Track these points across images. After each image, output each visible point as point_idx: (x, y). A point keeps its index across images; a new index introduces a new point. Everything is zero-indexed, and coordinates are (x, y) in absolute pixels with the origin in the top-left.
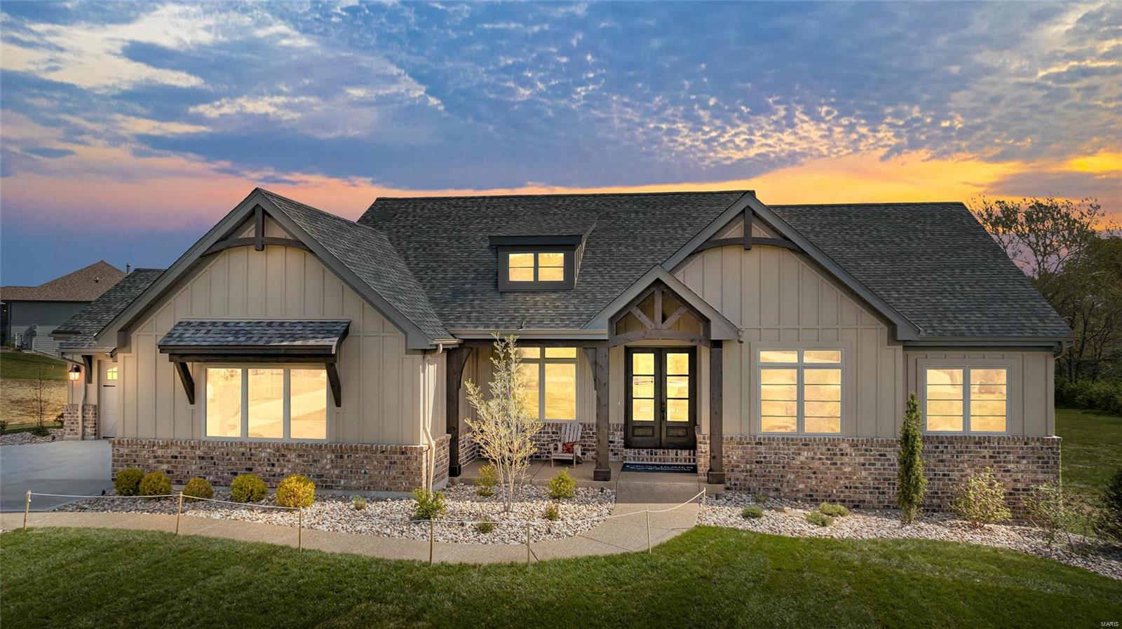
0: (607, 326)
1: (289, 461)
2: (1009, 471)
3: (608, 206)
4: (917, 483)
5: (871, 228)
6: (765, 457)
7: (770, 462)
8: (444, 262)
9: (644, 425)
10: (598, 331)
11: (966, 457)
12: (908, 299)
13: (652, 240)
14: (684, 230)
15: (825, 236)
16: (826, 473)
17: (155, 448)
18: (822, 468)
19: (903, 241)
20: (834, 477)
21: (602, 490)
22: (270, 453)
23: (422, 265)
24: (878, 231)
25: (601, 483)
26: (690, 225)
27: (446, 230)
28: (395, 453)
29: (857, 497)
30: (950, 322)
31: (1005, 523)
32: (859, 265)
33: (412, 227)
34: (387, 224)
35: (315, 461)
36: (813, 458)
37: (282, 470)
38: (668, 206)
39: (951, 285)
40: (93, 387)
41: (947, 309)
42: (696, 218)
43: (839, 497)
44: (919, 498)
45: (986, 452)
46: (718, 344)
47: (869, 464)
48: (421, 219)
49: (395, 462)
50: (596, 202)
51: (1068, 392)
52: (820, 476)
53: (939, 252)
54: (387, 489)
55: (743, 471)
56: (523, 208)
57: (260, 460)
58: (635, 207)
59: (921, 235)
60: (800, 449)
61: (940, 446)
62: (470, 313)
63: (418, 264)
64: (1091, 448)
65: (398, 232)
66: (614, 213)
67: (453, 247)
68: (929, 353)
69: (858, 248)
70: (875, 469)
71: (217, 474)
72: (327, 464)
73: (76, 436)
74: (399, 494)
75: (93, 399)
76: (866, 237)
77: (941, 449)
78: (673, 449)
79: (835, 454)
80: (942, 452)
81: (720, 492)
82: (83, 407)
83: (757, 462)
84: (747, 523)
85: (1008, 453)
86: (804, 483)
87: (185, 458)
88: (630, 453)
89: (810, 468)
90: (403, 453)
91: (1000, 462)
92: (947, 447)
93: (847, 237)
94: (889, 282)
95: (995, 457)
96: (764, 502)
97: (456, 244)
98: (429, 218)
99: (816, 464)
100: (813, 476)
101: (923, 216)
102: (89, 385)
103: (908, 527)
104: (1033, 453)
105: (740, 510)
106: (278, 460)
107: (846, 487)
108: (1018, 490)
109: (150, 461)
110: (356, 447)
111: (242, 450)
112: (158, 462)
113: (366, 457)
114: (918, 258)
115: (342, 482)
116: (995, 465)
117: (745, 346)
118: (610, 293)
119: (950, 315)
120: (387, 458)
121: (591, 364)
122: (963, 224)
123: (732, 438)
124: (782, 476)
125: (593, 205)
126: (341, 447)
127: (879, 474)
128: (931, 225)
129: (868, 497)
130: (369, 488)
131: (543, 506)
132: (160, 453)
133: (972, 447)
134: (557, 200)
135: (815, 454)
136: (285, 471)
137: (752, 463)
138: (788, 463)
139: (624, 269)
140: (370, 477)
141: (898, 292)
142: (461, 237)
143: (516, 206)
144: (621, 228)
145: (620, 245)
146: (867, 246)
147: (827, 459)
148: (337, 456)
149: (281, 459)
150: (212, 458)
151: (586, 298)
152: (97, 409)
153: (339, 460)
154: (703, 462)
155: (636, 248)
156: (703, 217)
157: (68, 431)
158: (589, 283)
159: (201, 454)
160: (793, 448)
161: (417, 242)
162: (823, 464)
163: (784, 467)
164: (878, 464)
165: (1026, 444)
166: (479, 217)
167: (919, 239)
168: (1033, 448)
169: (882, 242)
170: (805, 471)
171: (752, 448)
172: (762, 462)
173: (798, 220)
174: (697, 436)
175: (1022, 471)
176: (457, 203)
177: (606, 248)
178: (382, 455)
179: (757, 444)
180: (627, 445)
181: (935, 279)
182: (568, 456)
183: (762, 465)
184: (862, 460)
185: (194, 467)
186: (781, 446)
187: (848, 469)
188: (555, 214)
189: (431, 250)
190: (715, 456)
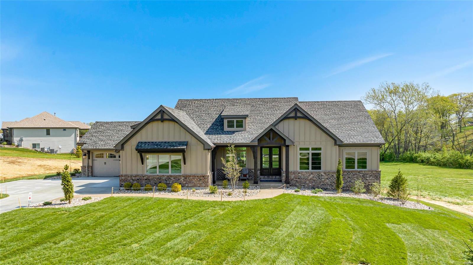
0: (257, 141)
1: (171, 180)
2: (367, 180)
3: (253, 103)
4: (341, 183)
5: (333, 109)
6: (301, 177)
7: (302, 178)
8: (206, 122)
9: (266, 169)
10: (255, 143)
11: (356, 176)
12: (341, 132)
13: (267, 114)
14: (277, 111)
15: (319, 112)
16: (317, 181)
17: (132, 177)
18: (316, 179)
19: (342, 114)
20: (319, 182)
21: (256, 186)
22: (166, 178)
23: (199, 123)
24: (335, 110)
25: (256, 185)
26: (279, 109)
27: (204, 111)
28: (201, 177)
29: (325, 187)
30: (352, 139)
31: (364, 193)
32: (328, 121)
33: (193, 110)
34: (185, 109)
35: (178, 179)
36: (314, 177)
37: (169, 182)
38: (271, 103)
39: (354, 128)
40: (90, 161)
41: (352, 135)
42: (280, 107)
43: (321, 187)
44: (341, 186)
45: (361, 175)
46: (288, 146)
47: (329, 178)
48: (194, 107)
49: (201, 179)
50: (249, 101)
51: (415, 157)
52: (316, 182)
53: (352, 117)
54: (199, 187)
55: (294, 181)
56: (227, 103)
57: (163, 180)
58: (261, 103)
59: (347, 112)
60: (310, 175)
61: (349, 173)
62: (218, 138)
63: (198, 122)
64: (417, 177)
65: (189, 112)
66: (255, 105)
67: (207, 117)
68: (346, 148)
69: (328, 116)
70: (331, 180)
71: (150, 184)
72: (182, 180)
73: (86, 176)
74: (202, 188)
75: (91, 164)
76: (331, 112)
77: (349, 174)
78: (274, 175)
79: (320, 176)
80: (349, 175)
81: (288, 186)
82: (88, 166)
83: (298, 178)
84: (296, 193)
85: (367, 175)
86: (311, 184)
87: (141, 179)
88: (262, 177)
89: (313, 180)
90: (203, 177)
91: (365, 177)
92: (350, 173)
93: (325, 112)
94: (336, 127)
95: (364, 176)
96: (300, 189)
97: (208, 116)
98: (197, 107)
99: (315, 178)
100: (314, 182)
101: (349, 105)
102: (89, 160)
103: (338, 194)
104: (374, 175)
105: (294, 190)
106: (168, 180)
107: (323, 185)
108: (369, 185)
109: (131, 181)
110: (190, 175)
111: (158, 177)
112: (133, 181)
113: (193, 178)
114: (345, 119)
115: (186, 185)
116: (364, 178)
117: (295, 146)
118: (257, 131)
119: (352, 137)
120: (199, 178)
121: (253, 152)
122: (360, 108)
123: (291, 172)
124: (305, 182)
125: (248, 102)
126: (186, 175)
127: (332, 181)
128: (351, 108)
129: (329, 187)
130: (194, 186)
131: (243, 190)
132: (134, 178)
133: (357, 173)
134: (237, 100)
135: (314, 176)
136: (170, 182)
137: (297, 178)
138: (307, 178)
139: (260, 124)
140: (194, 184)
141: (338, 130)
142: (209, 113)
143: (224, 102)
144: (258, 110)
145: (258, 116)
146: (331, 115)
147: (318, 177)
148: (185, 178)
149: (169, 179)
150: (149, 179)
151: (250, 133)
152: (92, 167)
153: (185, 179)
154: (284, 179)
155: (263, 117)
156: (282, 107)
157: (83, 174)
158: (250, 128)
159: (146, 178)
160: (308, 174)
161: (196, 115)
162: (316, 178)
163: (306, 180)
164: (331, 178)
165: (372, 172)
166: (213, 106)
167: (346, 113)
168: (374, 173)
169: (335, 114)
170: (312, 180)
171: (297, 174)
172: (300, 178)
173: (311, 107)
174: (282, 171)
175: (371, 180)
176: (205, 101)
177: (254, 117)
178: (198, 178)
179: (298, 173)
180: (261, 175)
181: (349, 126)
182: (245, 178)
183: (300, 179)
184: (327, 177)
185: (144, 182)
186: (305, 174)
187: (323, 180)
188: (237, 105)
189: (201, 118)
190: (287, 176)
